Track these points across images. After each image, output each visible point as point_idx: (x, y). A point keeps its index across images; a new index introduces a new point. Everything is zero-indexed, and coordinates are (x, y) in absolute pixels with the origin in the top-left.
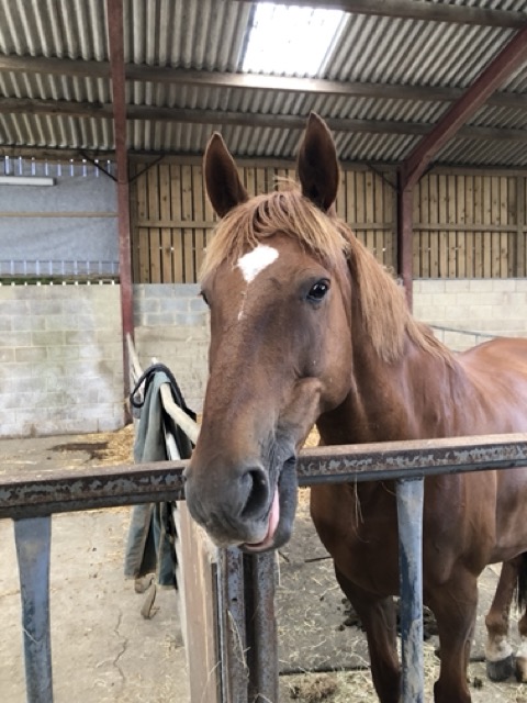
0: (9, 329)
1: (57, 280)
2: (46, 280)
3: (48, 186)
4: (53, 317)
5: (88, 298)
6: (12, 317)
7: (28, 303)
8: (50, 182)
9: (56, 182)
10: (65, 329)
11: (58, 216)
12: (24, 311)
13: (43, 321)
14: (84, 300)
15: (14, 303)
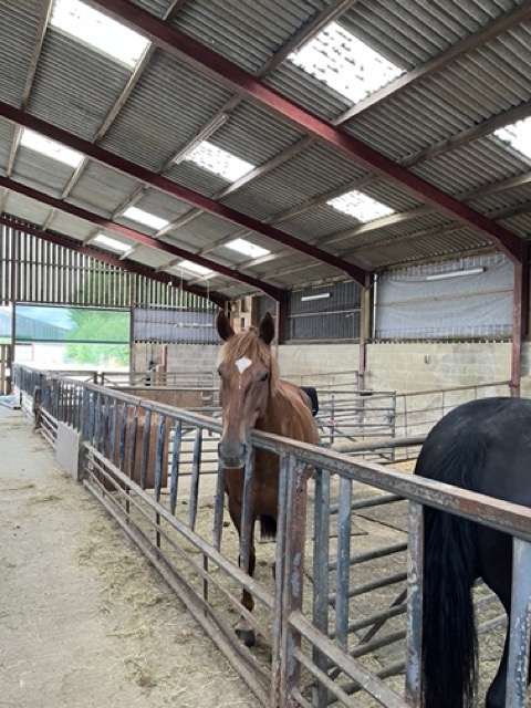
0: (448, 372)
1: (476, 340)
2: (470, 340)
3: (480, 273)
4: (471, 365)
5: (492, 352)
6: (450, 364)
7: (458, 355)
8: (480, 270)
9: (485, 270)
10: (477, 375)
11: (485, 294)
12: (456, 360)
13: (465, 368)
14: (489, 354)
15: (451, 355)
